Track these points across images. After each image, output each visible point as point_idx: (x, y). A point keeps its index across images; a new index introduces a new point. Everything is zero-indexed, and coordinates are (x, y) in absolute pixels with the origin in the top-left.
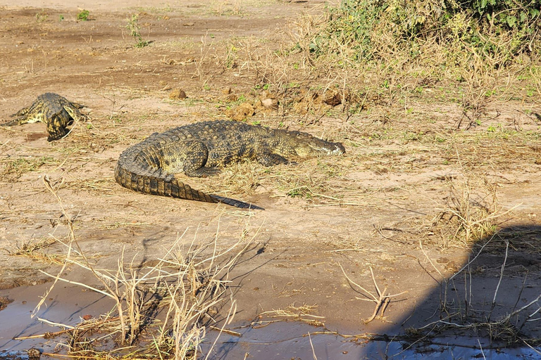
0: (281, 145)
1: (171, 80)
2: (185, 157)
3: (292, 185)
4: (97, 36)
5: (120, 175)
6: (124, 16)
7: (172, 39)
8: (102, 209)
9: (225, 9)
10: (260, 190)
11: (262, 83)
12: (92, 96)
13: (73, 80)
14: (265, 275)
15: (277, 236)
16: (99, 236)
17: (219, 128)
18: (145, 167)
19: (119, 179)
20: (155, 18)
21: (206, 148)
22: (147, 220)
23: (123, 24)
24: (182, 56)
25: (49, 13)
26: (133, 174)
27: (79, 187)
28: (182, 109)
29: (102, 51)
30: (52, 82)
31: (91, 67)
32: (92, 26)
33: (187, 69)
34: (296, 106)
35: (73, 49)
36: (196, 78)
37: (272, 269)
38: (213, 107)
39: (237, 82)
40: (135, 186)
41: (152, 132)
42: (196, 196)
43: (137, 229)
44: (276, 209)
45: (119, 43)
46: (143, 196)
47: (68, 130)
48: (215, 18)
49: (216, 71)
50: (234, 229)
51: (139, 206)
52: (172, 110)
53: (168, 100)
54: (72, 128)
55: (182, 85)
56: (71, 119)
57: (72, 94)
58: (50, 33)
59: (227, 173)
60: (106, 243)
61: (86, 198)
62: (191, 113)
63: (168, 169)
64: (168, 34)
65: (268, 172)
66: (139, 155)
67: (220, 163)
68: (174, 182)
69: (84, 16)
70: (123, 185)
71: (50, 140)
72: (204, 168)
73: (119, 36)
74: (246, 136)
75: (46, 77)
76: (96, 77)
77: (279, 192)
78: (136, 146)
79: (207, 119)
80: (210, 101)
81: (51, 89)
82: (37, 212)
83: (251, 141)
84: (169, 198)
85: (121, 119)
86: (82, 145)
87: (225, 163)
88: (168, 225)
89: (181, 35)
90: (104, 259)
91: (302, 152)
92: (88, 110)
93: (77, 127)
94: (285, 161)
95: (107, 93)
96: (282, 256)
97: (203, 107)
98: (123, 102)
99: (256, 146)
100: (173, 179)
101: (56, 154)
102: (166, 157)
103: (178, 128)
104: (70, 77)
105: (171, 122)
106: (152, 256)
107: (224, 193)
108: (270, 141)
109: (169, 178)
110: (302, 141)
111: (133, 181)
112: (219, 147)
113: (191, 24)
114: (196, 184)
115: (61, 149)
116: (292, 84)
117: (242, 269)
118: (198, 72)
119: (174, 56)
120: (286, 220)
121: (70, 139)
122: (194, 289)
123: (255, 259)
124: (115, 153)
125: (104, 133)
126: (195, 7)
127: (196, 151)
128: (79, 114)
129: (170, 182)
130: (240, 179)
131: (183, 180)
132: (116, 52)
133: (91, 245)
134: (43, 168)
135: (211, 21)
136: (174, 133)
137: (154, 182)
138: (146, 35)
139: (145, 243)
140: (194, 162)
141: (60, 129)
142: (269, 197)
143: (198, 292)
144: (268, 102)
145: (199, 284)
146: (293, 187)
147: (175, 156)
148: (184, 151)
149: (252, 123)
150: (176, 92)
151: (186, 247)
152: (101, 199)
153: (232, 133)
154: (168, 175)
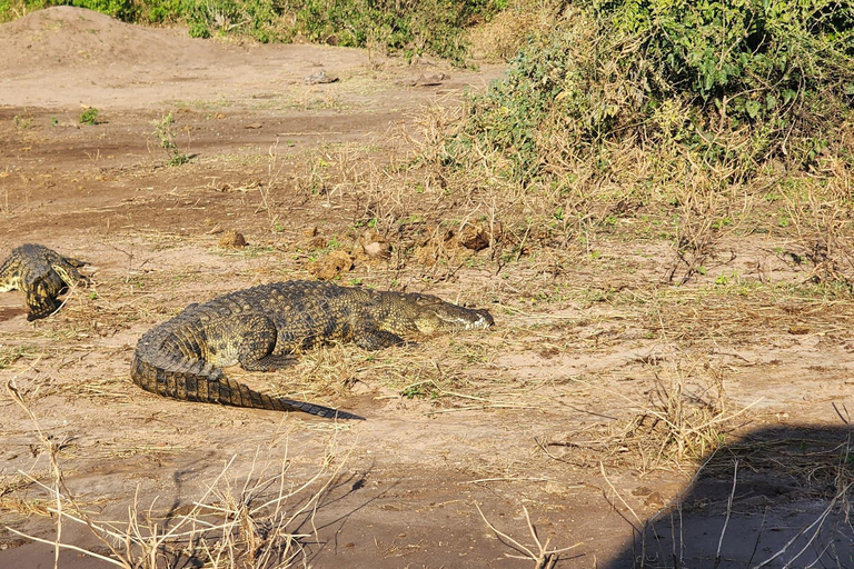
0: (392, 316)
1: (223, 217)
2: (240, 340)
3: (409, 378)
4: (109, 149)
5: (139, 372)
6: (153, 116)
7: (227, 150)
8: (110, 426)
9: (312, 100)
10: (359, 389)
11: (366, 218)
12: (98, 246)
13: (70, 222)
14: (363, 523)
15: (384, 461)
16: (105, 468)
17: (294, 293)
18: (177, 359)
19: (139, 378)
20: (202, 117)
21: (273, 326)
22: (181, 442)
23: (150, 128)
24: (242, 178)
25: (34, 113)
26: (160, 370)
27: (77, 392)
28: (238, 264)
29: (116, 173)
30: (36, 226)
31: (99, 200)
32: (101, 133)
33: (249, 197)
34: (419, 253)
35: (73, 172)
36: (262, 212)
37: (377, 514)
38: (289, 258)
39: (327, 216)
40: (163, 388)
41: (191, 302)
42: (258, 401)
43: (166, 456)
44: (383, 418)
45: (143, 160)
46: (175, 404)
47: (60, 302)
48: (297, 114)
49: (293, 200)
50: (317, 451)
51: (169, 419)
52: (223, 265)
53: (218, 250)
54: (65, 298)
55: (240, 225)
56: (64, 284)
57: (67, 245)
58: (35, 146)
59: (306, 364)
60: (117, 481)
61: (86, 409)
62: (251, 270)
63: (214, 360)
64: (221, 143)
65: (372, 360)
66: (166, 339)
67: (296, 348)
68: (223, 381)
69: (91, 118)
70: (144, 388)
71: (31, 318)
72: (270, 357)
73: (144, 147)
74: (336, 304)
75: (27, 217)
76: (106, 215)
77: (389, 391)
78: (163, 325)
79: (277, 279)
80: (283, 249)
81: (34, 237)
82: (10, 433)
83: (345, 311)
84: (216, 406)
85: (142, 283)
86: (82, 325)
87: (304, 347)
88: (214, 447)
89: (242, 143)
90: (113, 505)
91: (425, 326)
92: (92, 269)
93: (74, 297)
94: (399, 341)
95: (121, 241)
96: (391, 492)
97: (272, 258)
98: (146, 255)
99: (352, 319)
100: (221, 376)
101: (41, 341)
102: (211, 342)
103: (228, 296)
104: (65, 216)
105: (221, 285)
106: (185, 498)
107: (303, 396)
108: (375, 311)
109: (215, 375)
110: (425, 308)
111: (159, 381)
112: (295, 324)
113: (257, 125)
114: (259, 382)
115: (48, 333)
116: (415, 218)
117: (330, 514)
118: (265, 204)
119: (229, 178)
120: (399, 434)
121: (63, 316)
122: (252, 550)
123: (349, 498)
124: (131, 337)
125: (115, 306)
126: (265, 97)
127: (257, 330)
128: (77, 277)
129: (217, 380)
130: (326, 372)
131: (238, 376)
132: (139, 174)
133: (93, 484)
134: (20, 364)
135: (289, 120)
136: (222, 303)
137: (191, 382)
138: (185, 145)
139: (177, 477)
140: (254, 347)
141: (47, 300)
142: (373, 400)
143: (258, 553)
144: (375, 248)
145: (259, 541)
146: (411, 382)
147: (225, 339)
148: (239, 330)
149: (348, 282)
150: (229, 237)
151: (241, 482)
152: (110, 410)
153: (313, 301)
154: (213, 368)
